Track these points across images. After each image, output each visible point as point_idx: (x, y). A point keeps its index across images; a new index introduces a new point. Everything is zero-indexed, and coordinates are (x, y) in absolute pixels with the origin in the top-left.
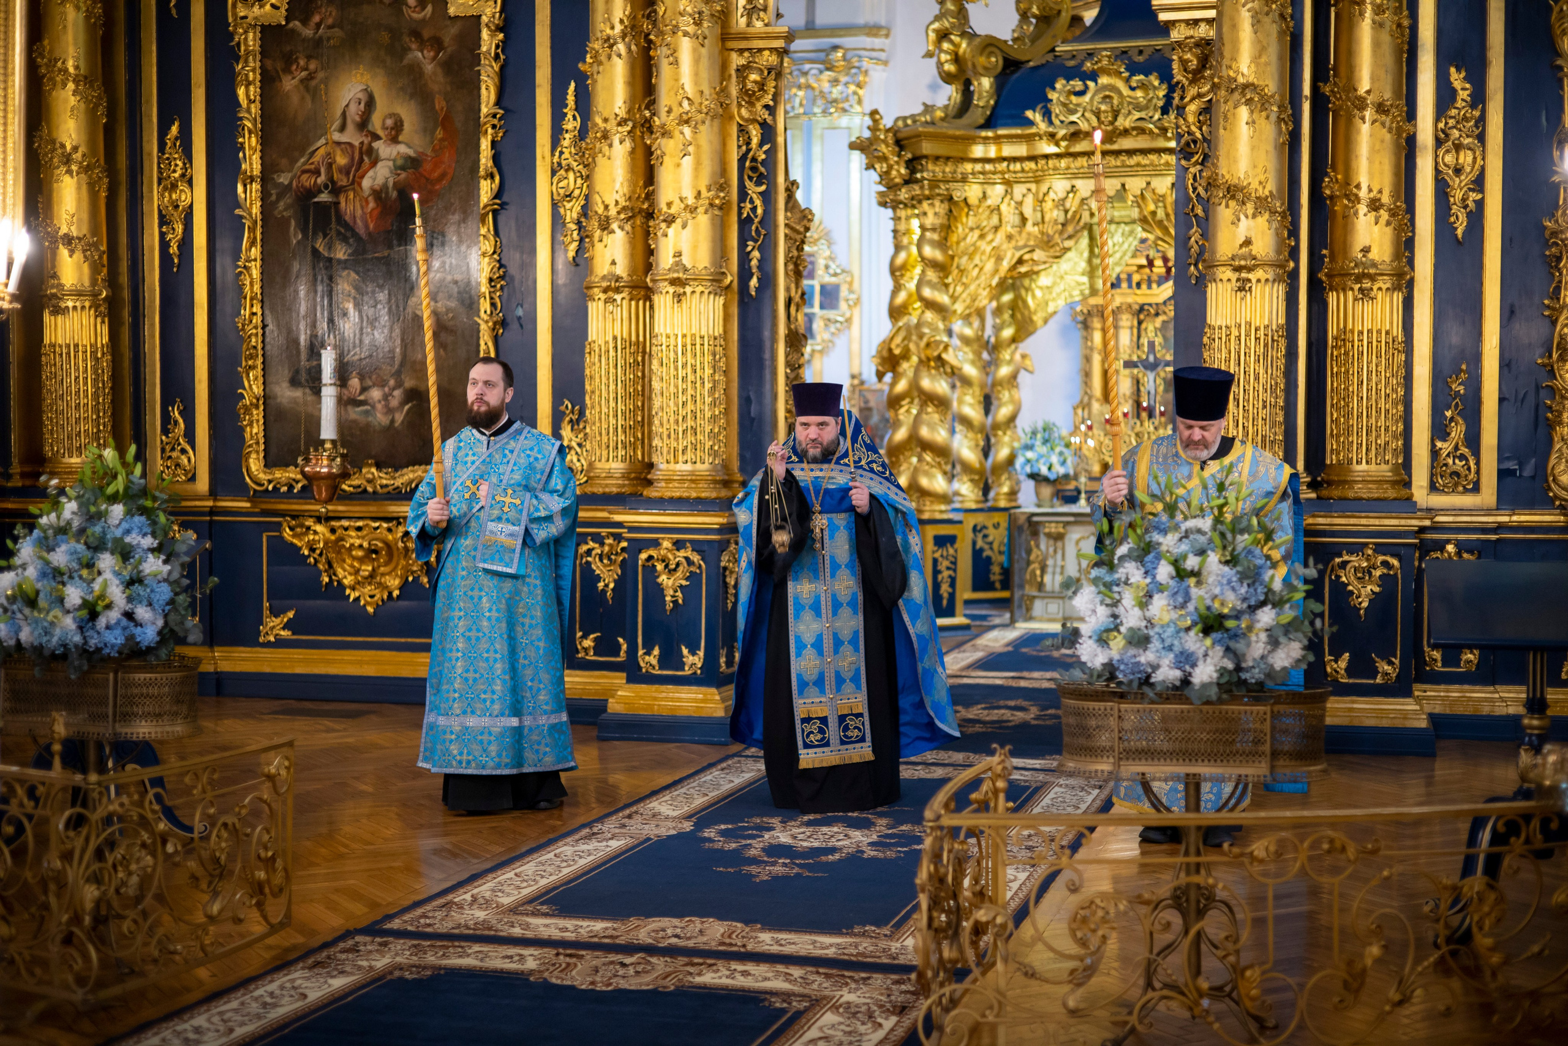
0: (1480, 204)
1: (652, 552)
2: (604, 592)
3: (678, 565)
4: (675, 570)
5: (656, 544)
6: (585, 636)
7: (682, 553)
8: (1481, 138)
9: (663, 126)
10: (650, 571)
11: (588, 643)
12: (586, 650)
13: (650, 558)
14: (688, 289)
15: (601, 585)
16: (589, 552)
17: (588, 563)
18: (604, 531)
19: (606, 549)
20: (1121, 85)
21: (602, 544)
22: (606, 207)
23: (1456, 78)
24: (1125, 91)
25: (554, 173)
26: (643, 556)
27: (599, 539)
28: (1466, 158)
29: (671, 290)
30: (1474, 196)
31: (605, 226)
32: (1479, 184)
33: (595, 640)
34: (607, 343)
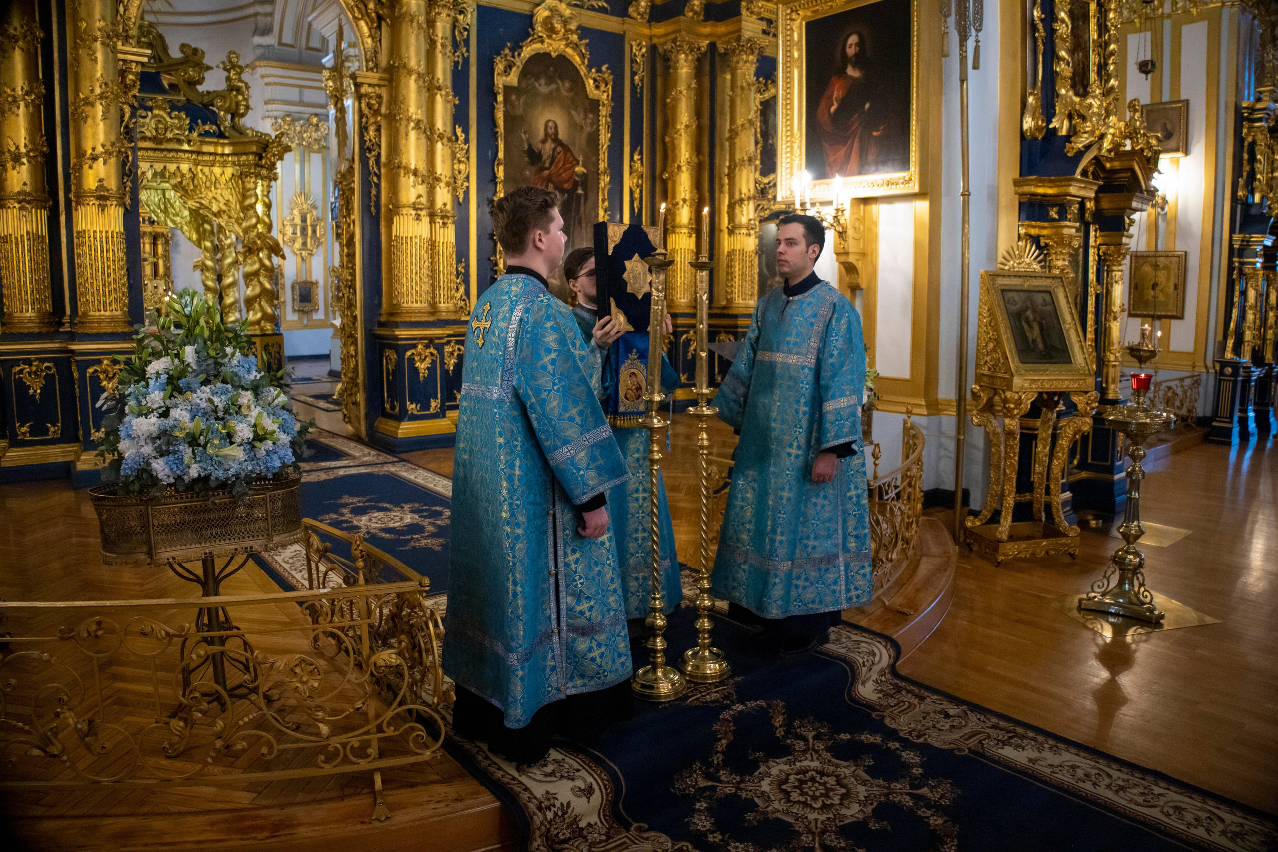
0: (468, 187)
1: (96, 368)
2: (34, 396)
3: (115, 374)
4: (113, 378)
5: (100, 362)
6: (22, 426)
7: (117, 367)
8: (468, 158)
9: (87, 98)
10: (95, 379)
11: (24, 429)
12: (24, 434)
13: (96, 371)
14: (109, 202)
15: (32, 391)
16: (21, 371)
17: (21, 379)
18: (33, 357)
19: (34, 369)
20: (165, 116)
21: (31, 365)
22: (18, 148)
23: (459, 131)
24: (168, 119)
26: (91, 370)
27: (29, 363)
28: (462, 166)
29: (97, 203)
30: (466, 184)
31: (17, 158)
32: (467, 178)
33: (30, 427)
34: (22, 236)
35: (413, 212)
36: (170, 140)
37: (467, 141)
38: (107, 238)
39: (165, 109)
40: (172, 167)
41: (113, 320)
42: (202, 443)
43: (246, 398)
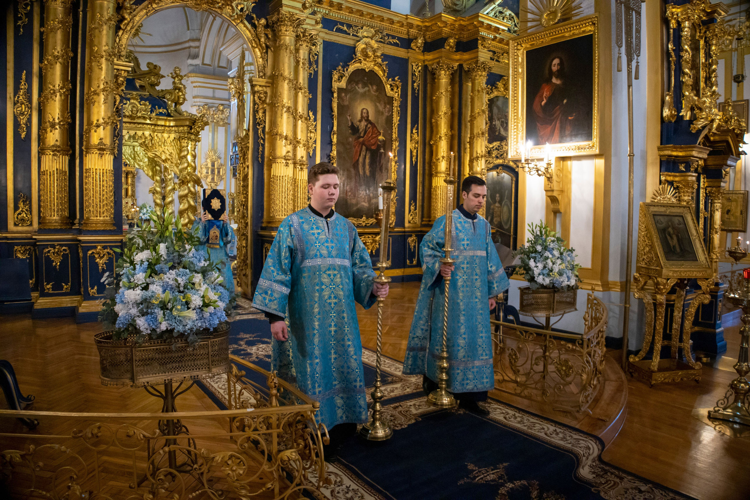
0: (315, 147)
1: (93, 251)
2: (55, 266)
3: (104, 255)
4: (103, 257)
5: (95, 247)
6: (48, 284)
7: (106, 251)
8: (316, 130)
9: (95, 91)
10: (92, 257)
11: (49, 286)
12: (48, 289)
13: (93, 253)
14: (105, 152)
15: (54, 264)
16: (49, 252)
17: (48, 256)
18: (56, 243)
19: (56, 250)
20: (137, 103)
21: (54, 248)
22: (54, 119)
23: (311, 114)
24: (139, 105)
25: (15, 104)
26: (90, 252)
27: (53, 246)
28: (312, 135)
29: (98, 152)
30: (314, 145)
31: (53, 126)
32: (315, 141)
33: (52, 285)
34: (53, 171)
35: (284, 162)
36: (140, 117)
37: (315, 120)
38: (103, 173)
39: (137, 100)
40: (140, 133)
41: (104, 222)
42: (170, 308)
43: (198, 278)
